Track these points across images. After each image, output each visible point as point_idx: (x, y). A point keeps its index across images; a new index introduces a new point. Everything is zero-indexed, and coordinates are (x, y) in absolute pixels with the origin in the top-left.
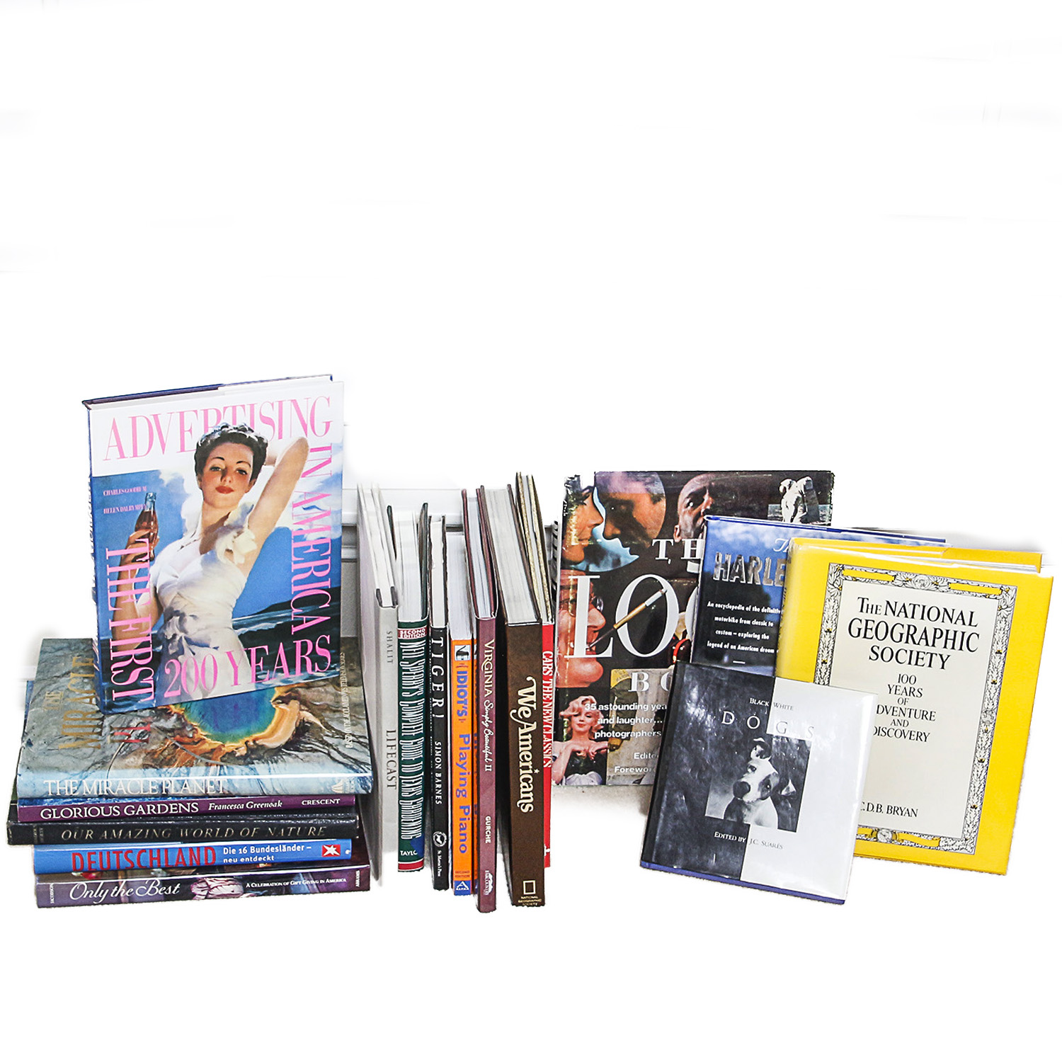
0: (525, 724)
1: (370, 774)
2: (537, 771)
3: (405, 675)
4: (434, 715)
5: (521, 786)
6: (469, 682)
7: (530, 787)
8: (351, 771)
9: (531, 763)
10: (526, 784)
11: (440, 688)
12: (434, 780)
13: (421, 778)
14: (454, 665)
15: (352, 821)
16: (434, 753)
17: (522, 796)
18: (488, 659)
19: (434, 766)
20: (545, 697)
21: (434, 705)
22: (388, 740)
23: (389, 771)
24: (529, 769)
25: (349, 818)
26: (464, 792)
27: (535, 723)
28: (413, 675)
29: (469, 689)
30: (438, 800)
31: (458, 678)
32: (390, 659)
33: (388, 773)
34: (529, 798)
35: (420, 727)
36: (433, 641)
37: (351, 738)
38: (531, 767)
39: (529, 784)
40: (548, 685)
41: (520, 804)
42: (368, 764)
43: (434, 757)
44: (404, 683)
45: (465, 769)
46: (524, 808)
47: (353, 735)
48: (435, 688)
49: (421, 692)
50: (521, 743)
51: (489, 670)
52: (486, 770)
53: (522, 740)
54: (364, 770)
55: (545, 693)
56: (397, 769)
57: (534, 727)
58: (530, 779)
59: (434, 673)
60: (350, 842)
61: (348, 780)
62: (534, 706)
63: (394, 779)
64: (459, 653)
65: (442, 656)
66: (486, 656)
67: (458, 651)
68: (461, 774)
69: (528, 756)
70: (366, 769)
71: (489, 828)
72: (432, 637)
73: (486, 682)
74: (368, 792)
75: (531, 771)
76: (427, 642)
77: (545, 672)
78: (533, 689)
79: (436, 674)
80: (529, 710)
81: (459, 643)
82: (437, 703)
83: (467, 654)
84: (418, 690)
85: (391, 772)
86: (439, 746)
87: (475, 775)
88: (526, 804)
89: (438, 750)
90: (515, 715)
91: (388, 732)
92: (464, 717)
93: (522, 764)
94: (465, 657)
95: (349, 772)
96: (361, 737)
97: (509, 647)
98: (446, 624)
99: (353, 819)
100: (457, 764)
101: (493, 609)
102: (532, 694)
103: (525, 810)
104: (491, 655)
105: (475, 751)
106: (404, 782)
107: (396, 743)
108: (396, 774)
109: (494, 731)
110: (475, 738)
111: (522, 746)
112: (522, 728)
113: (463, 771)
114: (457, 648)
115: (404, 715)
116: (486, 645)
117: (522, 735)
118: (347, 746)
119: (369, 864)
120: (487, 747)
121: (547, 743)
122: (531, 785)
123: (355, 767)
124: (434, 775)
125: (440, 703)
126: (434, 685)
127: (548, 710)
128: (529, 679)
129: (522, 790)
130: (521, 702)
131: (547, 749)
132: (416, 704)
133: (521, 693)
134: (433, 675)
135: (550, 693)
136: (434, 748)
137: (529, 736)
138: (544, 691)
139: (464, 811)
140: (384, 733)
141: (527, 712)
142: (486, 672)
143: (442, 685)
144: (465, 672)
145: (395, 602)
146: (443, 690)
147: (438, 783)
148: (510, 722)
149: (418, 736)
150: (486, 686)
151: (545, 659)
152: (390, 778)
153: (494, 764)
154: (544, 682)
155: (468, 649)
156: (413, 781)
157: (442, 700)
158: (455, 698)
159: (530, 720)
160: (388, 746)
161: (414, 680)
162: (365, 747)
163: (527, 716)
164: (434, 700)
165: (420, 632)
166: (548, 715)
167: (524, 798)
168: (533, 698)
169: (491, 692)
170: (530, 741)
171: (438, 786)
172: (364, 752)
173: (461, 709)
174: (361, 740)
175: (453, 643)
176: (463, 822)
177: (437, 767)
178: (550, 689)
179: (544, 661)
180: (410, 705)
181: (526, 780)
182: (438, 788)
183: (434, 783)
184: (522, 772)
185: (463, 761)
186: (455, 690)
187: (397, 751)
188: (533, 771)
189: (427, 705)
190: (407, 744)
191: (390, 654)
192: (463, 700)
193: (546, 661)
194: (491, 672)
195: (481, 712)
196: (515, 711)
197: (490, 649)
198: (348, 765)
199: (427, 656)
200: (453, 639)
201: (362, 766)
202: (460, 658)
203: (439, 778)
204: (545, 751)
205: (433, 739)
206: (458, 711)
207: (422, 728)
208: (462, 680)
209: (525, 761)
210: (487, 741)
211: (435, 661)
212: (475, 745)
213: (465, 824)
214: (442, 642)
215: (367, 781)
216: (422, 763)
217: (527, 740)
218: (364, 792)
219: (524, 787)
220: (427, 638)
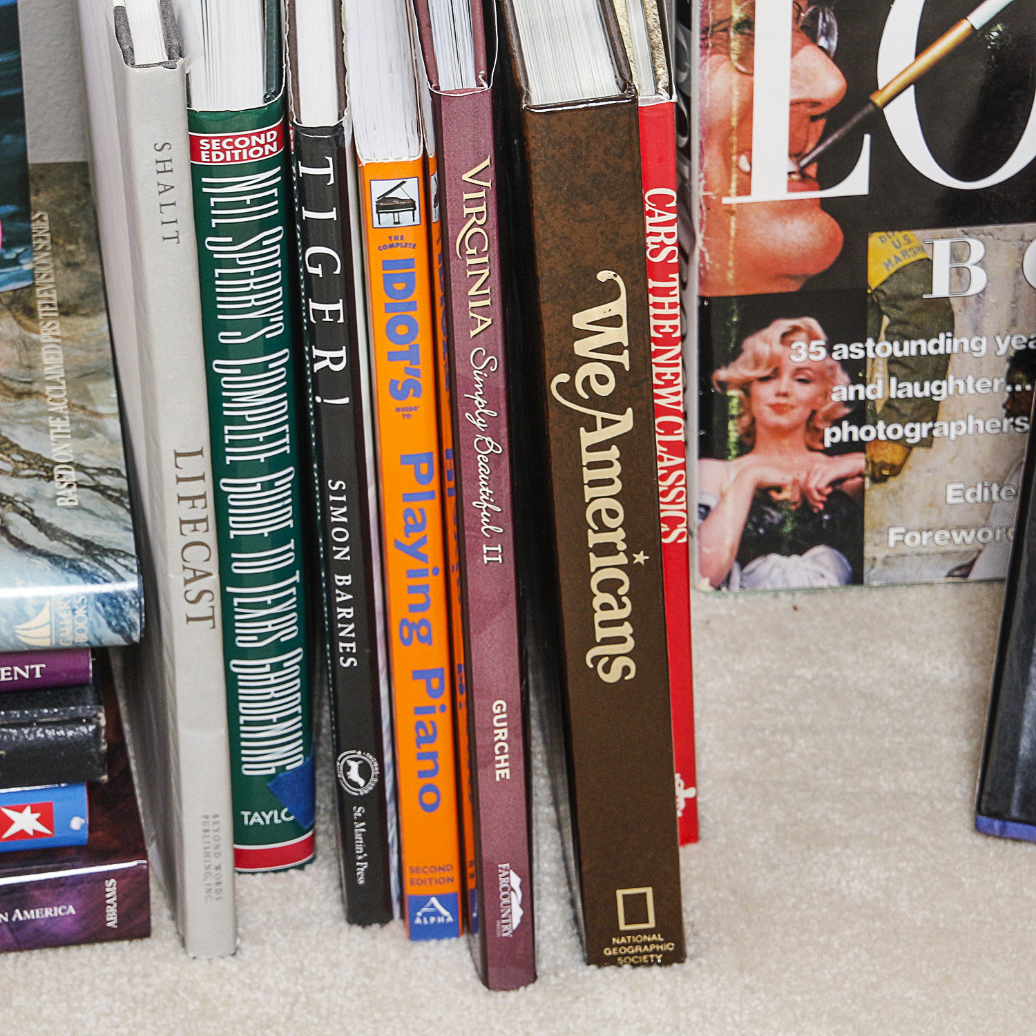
0: (599, 415)
1: (132, 584)
2: (640, 558)
3: (222, 277)
4: (318, 399)
5: (596, 604)
6: (420, 295)
7: (622, 606)
8: (73, 577)
9: (621, 534)
10: (609, 598)
11: (334, 314)
12: (331, 596)
13: (293, 590)
14: (374, 241)
15: (83, 729)
16: (326, 514)
17: (601, 633)
18: (474, 219)
19: (329, 554)
20: (657, 328)
21: (318, 366)
22: (179, 480)
23: (190, 575)
24: (617, 552)
25: (77, 721)
26: (424, 631)
27: (630, 410)
28: (247, 275)
29: (421, 316)
30: (347, 655)
31: (388, 281)
32: (170, 230)
33: (187, 582)
34: (622, 640)
35: (282, 435)
36: (303, 170)
37: (73, 476)
38: (622, 546)
39: (618, 598)
40: (665, 292)
41: (596, 660)
42: (127, 555)
43: (327, 525)
44: (223, 302)
45: (423, 558)
46: (607, 669)
47: (80, 468)
48: (319, 314)
49: (277, 328)
50: (588, 475)
51: (479, 255)
52: (486, 559)
53: (593, 466)
54: (114, 572)
55: (656, 317)
56: (213, 566)
57: (626, 422)
58: (621, 583)
59: (311, 270)
60: (80, 794)
61: (66, 606)
62: (624, 359)
63: (207, 596)
64: (388, 204)
65: (333, 215)
66: (467, 211)
67: (384, 198)
68: (411, 574)
69: (612, 514)
70: (120, 570)
71: (502, 734)
72: (299, 156)
73: (472, 292)
74: (128, 638)
75: (622, 559)
76: (287, 174)
77: (655, 253)
78: (619, 307)
79: (318, 271)
80: (610, 375)
81: (385, 170)
82: (327, 359)
83: (410, 205)
84: (266, 322)
85: (196, 578)
86: (339, 492)
87: (454, 576)
88: (612, 658)
89: (340, 504)
90: (567, 390)
91: (177, 455)
92: (411, 401)
93: (593, 539)
94: (406, 217)
95: (68, 582)
96: (103, 471)
97: (537, 181)
98: (340, 116)
99: (89, 722)
100: (398, 545)
101: (482, 62)
102: (614, 321)
103: (613, 677)
104: (483, 208)
105: (451, 502)
106: (241, 605)
107: (206, 487)
108: (213, 582)
109: (505, 441)
110: (449, 464)
111: (593, 484)
112: (591, 428)
113: (416, 564)
114: (378, 189)
115: (229, 399)
116: (465, 177)
117: (590, 449)
118: (59, 502)
119: (145, 856)
120: (485, 490)
121: (671, 469)
122: (625, 599)
123: (86, 564)
124: (330, 580)
125: (336, 361)
126: (313, 305)
127: (669, 370)
128: (604, 276)
129: (600, 616)
130: (582, 348)
131: (672, 487)
132: (265, 367)
133: (580, 320)
134: (307, 275)
135: (674, 317)
136: (324, 499)
137: (614, 453)
138: (653, 311)
139: (429, 685)
140: (167, 459)
141: (602, 380)
142: (470, 261)
143: (339, 306)
144: (409, 263)
145: (176, 49)
146: (341, 320)
147: (345, 604)
148: (553, 414)
149: (275, 464)
150: (472, 304)
151: (651, 214)
152: (191, 596)
153: (509, 539)
154: (652, 284)
155: (411, 190)
156: (269, 599)
157: (342, 353)
158: (383, 345)
159: (613, 404)
160: (180, 499)
161: (252, 292)
162: (118, 501)
163: (604, 391)
164: (316, 352)
165: (265, 143)
166: (669, 384)
167: (607, 641)
168: (619, 335)
169: (489, 321)
170: (617, 469)
171: (343, 613)
172: (116, 519)
173: (402, 377)
174: (105, 480)
175: (367, 175)
176: (426, 719)
177: (337, 557)
178: (672, 305)
179: (649, 220)
180: (246, 370)
181: (610, 586)
182: (344, 620)
183: (332, 605)
184: (595, 562)
185: (415, 537)
186: (380, 318)
187: (210, 512)
188: (631, 559)
189: (298, 366)
190: (243, 490)
191: (169, 214)
192: (405, 348)
193: (657, 219)
194: (486, 259)
195: (460, 383)
196: (564, 378)
197: (479, 188)
198: (65, 559)
199: (289, 217)
200: (364, 161)
201: (108, 561)
202: (387, 219)
203: (343, 588)
204: (665, 494)
205: (321, 470)
206: (393, 383)
207: (287, 440)
208: (399, 286)
209: (603, 529)
210: (483, 472)
211: (314, 232)
212: (450, 484)
213: (433, 723)
214: (329, 171)
215: (126, 607)
216: (292, 545)
217: (608, 464)
218: (118, 640)
219: (606, 607)
220: (286, 161)
